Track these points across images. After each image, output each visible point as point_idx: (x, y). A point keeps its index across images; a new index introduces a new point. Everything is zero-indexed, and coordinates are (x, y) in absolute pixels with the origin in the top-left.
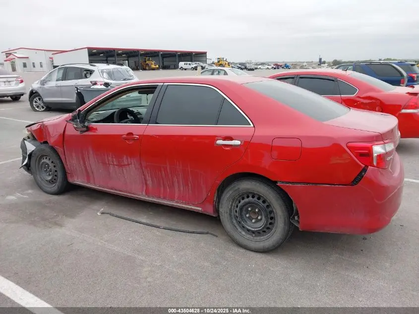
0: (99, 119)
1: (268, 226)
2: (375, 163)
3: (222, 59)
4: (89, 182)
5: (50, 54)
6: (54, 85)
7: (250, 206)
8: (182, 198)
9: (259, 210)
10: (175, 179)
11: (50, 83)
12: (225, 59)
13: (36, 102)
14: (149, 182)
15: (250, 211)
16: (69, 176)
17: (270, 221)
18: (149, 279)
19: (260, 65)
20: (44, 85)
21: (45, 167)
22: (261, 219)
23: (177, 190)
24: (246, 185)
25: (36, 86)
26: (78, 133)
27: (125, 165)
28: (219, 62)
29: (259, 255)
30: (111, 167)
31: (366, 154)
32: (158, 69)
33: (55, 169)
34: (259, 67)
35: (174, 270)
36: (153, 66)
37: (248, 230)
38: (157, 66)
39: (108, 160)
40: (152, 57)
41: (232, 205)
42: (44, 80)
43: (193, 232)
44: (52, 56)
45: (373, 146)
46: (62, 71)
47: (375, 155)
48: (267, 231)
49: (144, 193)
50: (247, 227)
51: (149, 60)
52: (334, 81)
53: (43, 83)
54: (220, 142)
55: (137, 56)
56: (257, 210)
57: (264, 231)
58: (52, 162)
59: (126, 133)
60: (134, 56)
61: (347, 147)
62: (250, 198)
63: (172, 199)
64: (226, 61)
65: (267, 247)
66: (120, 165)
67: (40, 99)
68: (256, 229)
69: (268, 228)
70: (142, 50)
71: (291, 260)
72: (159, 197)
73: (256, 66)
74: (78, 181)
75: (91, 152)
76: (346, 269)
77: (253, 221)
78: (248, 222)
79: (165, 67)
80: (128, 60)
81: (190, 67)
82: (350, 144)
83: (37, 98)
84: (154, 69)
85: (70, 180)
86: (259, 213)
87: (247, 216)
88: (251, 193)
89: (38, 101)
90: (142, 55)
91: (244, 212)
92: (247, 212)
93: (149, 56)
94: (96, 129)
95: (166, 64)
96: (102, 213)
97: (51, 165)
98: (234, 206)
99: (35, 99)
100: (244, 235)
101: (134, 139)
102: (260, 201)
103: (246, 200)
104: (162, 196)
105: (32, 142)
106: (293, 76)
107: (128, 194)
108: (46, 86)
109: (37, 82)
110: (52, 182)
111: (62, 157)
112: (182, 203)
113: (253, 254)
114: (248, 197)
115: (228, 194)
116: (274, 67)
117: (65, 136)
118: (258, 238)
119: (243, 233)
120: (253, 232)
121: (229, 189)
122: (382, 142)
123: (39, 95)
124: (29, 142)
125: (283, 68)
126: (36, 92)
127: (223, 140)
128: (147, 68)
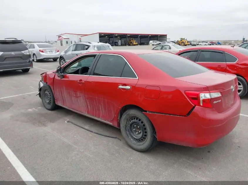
0: (72, 72)
1: (144, 137)
2: (201, 104)
3: (184, 39)
4: (64, 105)
5: (80, 37)
6: (71, 53)
7: (135, 124)
8: (103, 117)
9: (140, 127)
10: (100, 106)
11: (69, 52)
12: (185, 39)
13: (62, 62)
14: (89, 107)
15: (136, 127)
16: (56, 101)
17: (145, 134)
18: (73, 158)
19: (200, 42)
20: (66, 53)
21: (47, 96)
22: (141, 132)
23: (101, 112)
24: (133, 112)
25: (62, 54)
26: (59, 78)
27: (79, 97)
28: (181, 40)
29: (138, 153)
30: (73, 97)
31: (196, 98)
32: (137, 45)
33: (50, 97)
34: (200, 43)
35: (89, 155)
36: (135, 43)
37: (134, 138)
38: (137, 43)
39: (72, 94)
40: (134, 38)
41: (126, 123)
42: (66, 51)
43: (109, 137)
44: (80, 38)
45: (200, 94)
46: (75, 46)
47: (201, 99)
48: (144, 139)
49: (87, 112)
50: (134, 136)
51: (132, 40)
52: (222, 53)
53: (66, 52)
54: (121, 87)
55: (126, 37)
56: (138, 127)
57: (142, 140)
58: (49, 93)
59: (79, 80)
60: (124, 38)
61: (185, 93)
62: (135, 120)
63: (99, 117)
64: (186, 40)
65: (142, 149)
66: (77, 97)
67: (64, 61)
68: (137, 138)
69: (144, 138)
70: (129, 34)
71: (155, 158)
72: (93, 115)
73: (198, 43)
74: (59, 104)
75: (64, 88)
76: (186, 167)
77: (137, 133)
78: (135, 134)
79: (141, 44)
80: (121, 40)
81: (156, 44)
82: (187, 92)
83: (63, 60)
84: (135, 45)
85: (56, 103)
86: (139, 129)
87: (134, 130)
88: (136, 117)
89: (63, 62)
90: (128, 37)
91: (132, 128)
92: (134, 127)
93: (132, 38)
94: (68, 77)
95: (142, 42)
96: (68, 122)
97: (49, 95)
98: (128, 123)
99: (62, 61)
100: (132, 141)
101: (82, 83)
102: (140, 122)
103: (133, 121)
104: (94, 115)
105: (43, 82)
106: (197, 50)
107: (81, 113)
108: (67, 54)
109: (63, 52)
110: (49, 103)
111: (53, 91)
112: (103, 120)
113: (135, 152)
114: (134, 119)
115: (124, 116)
116: (210, 43)
117: (54, 79)
118: (139, 143)
119: (132, 140)
120: (137, 139)
121: (125, 113)
122: (208, 92)
123: (64, 59)
124: (42, 83)
125: (216, 44)
126: (63, 57)
127: (122, 86)
128: (131, 44)
